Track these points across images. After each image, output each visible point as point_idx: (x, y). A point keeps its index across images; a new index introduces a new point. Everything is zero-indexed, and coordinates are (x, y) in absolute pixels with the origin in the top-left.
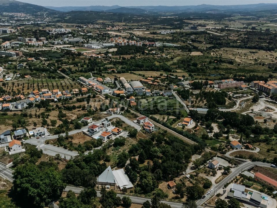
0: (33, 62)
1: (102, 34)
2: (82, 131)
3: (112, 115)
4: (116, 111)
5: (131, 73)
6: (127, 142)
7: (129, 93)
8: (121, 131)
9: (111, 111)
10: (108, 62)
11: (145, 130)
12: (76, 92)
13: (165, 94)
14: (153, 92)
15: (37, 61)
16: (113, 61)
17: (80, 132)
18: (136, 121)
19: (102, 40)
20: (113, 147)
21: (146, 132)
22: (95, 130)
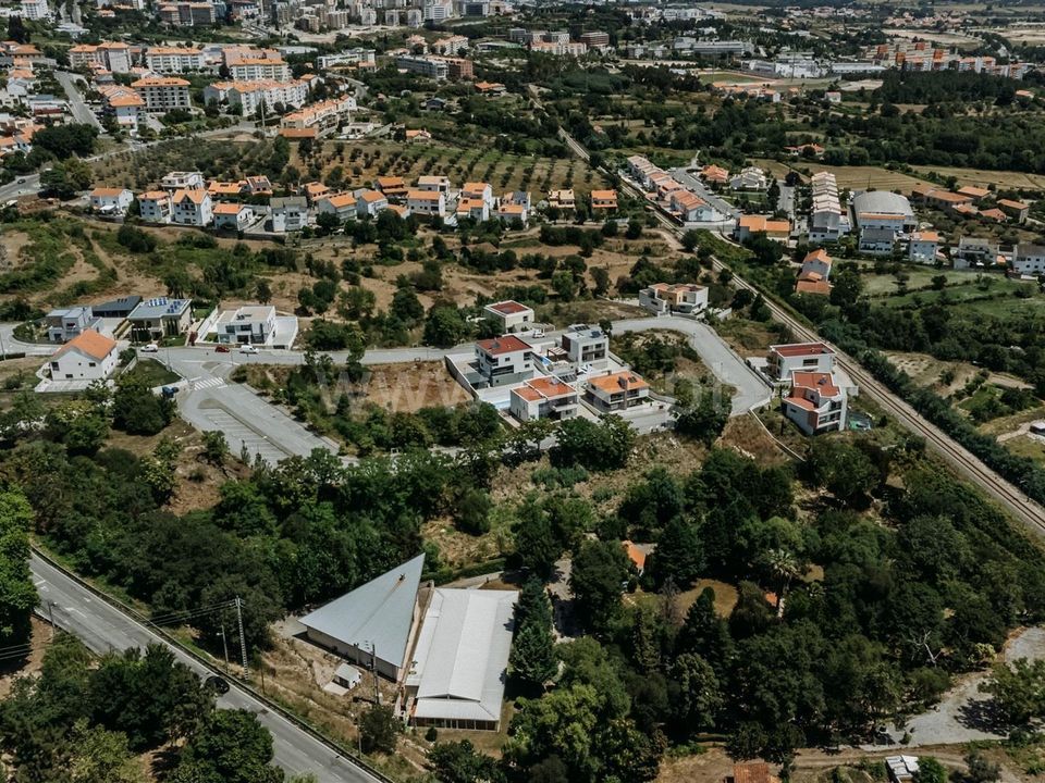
0: (494, 98)
1: (854, 34)
2: (446, 358)
3: (655, 315)
4: (685, 299)
5: (890, 168)
6: (645, 455)
7: (819, 234)
8: (643, 393)
9: (660, 297)
10: (805, 121)
11: (789, 412)
12: (560, 202)
13: (1021, 266)
14: (953, 251)
15: (510, 95)
16: (833, 115)
17: (433, 362)
18: (760, 362)
19: (837, 54)
20: (543, 465)
21: (784, 426)
22: (502, 363)
